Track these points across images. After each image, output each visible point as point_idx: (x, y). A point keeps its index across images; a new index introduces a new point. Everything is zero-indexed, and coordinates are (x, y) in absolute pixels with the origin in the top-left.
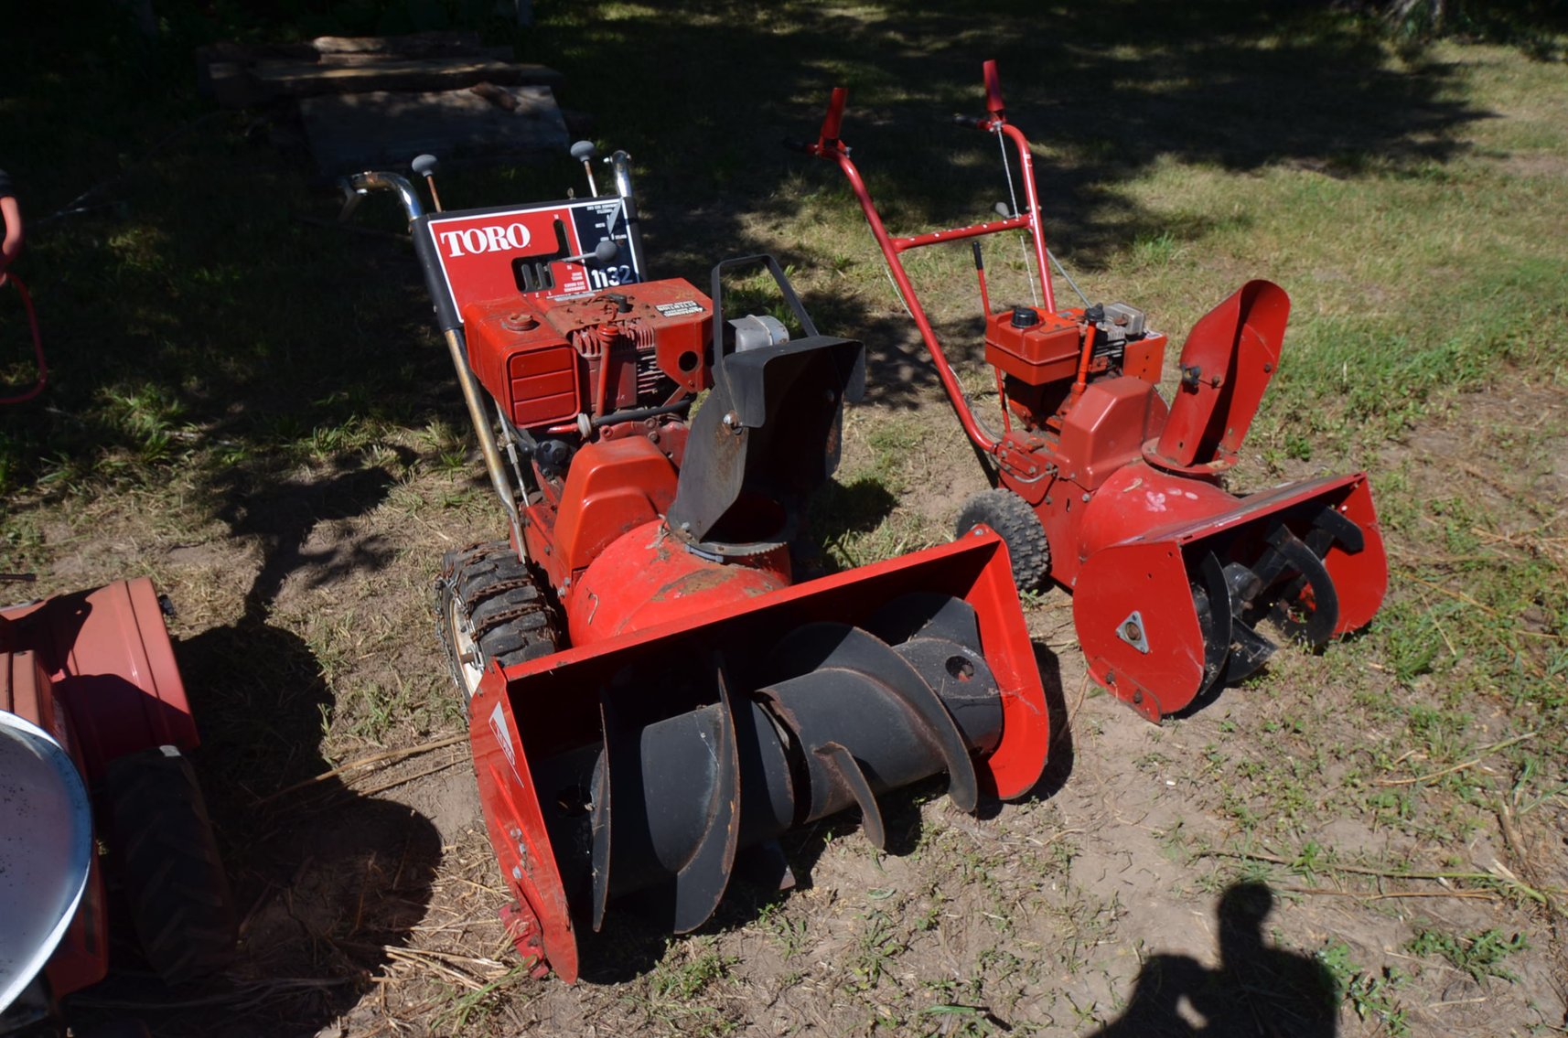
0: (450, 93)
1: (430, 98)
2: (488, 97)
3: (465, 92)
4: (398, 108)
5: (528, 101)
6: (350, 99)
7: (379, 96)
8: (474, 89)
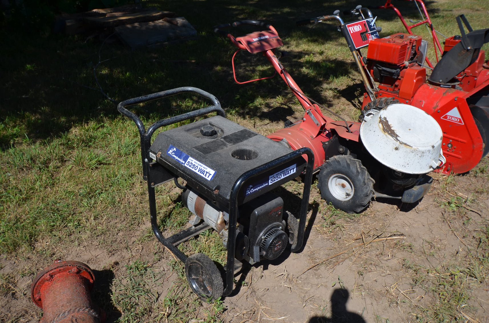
0: (157, 22)
1: (151, 23)
2: (168, 21)
3: (161, 21)
4: (144, 28)
5: (180, 22)
6: (129, 26)
7: (136, 24)
8: (163, 20)
